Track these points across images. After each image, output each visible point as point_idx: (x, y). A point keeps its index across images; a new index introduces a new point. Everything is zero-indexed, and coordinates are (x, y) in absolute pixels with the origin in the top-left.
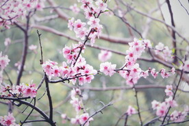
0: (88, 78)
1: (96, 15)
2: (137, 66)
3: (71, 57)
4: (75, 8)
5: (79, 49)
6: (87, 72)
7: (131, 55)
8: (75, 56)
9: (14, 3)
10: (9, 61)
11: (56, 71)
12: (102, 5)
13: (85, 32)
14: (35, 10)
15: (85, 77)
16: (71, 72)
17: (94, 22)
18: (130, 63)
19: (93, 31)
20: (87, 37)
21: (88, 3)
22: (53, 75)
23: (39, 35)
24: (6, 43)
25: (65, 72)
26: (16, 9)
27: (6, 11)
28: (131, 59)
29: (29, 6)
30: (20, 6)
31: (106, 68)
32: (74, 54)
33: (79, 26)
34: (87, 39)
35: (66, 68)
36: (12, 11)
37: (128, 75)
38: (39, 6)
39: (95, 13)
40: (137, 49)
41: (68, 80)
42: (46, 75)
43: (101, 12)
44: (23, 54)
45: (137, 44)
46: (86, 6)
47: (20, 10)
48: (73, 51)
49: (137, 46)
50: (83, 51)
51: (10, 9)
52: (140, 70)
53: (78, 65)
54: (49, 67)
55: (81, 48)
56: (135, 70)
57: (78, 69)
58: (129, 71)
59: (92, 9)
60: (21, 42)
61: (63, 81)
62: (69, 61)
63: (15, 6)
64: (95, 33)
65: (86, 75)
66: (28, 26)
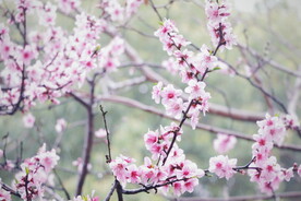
0: (187, 185)
1: (200, 76)
2: (272, 160)
3: (159, 148)
4: (170, 64)
5: (172, 135)
6: (186, 173)
7: (262, 143)
8: (165, 147)
9: (66, 61)
10: (58, 158)
11: (134, 174)
12: (209, 58)
13: (181, 106)
14: (105, 70)
15: (182, 183)
16: (159, 174)
17: (196, 88)
18: (260, 157)
19: (195, 103)
20: (185, 114)
21: (186, 57)
22: (129, 181)
23: (104, 114)
24: (58, 128)
25: (149, 176)
26: (68, 71)
27: (53, 74)
28: (261, 149)
29: (89, 64)
30: (75, 65)
31: (219, 166)
32: (163, 143)
33: (171, 96)
34: (185, 116)
35: (150, 167)
36: (62, 75)
37: (258, 176)
38: (110, 64)
39: (198, 73)
40: (272, 132)
41: (155, 188)
42: (117, 181)
43: (207, 71)
44: (86, 145)
45: (270, 123)
46: (181, 62)
47: (75, 72)
48: (161, 138)
49: (272, 127)
50: (178, 138)
51: (60, 72)
52: (278, 168)
53: (171, 161)
54: (121, 166)
55: (176, 133)
56: (270, 168)
57: (173, 168)
58: (259, 170)
59: (192, 66)
60: (83, 126)
61: (147, 189)
62: (155, 156)
63: (67, 65)
64: (199, 107)
65: (185, 180)
66: (93, 98)
